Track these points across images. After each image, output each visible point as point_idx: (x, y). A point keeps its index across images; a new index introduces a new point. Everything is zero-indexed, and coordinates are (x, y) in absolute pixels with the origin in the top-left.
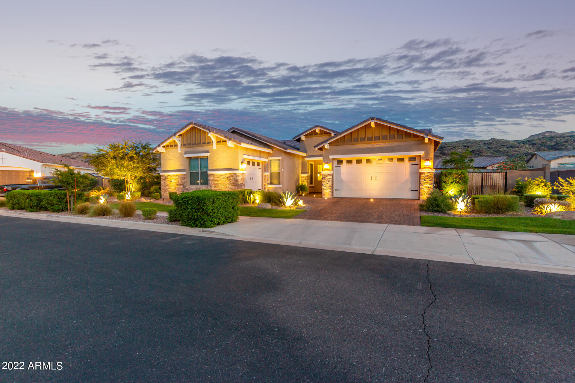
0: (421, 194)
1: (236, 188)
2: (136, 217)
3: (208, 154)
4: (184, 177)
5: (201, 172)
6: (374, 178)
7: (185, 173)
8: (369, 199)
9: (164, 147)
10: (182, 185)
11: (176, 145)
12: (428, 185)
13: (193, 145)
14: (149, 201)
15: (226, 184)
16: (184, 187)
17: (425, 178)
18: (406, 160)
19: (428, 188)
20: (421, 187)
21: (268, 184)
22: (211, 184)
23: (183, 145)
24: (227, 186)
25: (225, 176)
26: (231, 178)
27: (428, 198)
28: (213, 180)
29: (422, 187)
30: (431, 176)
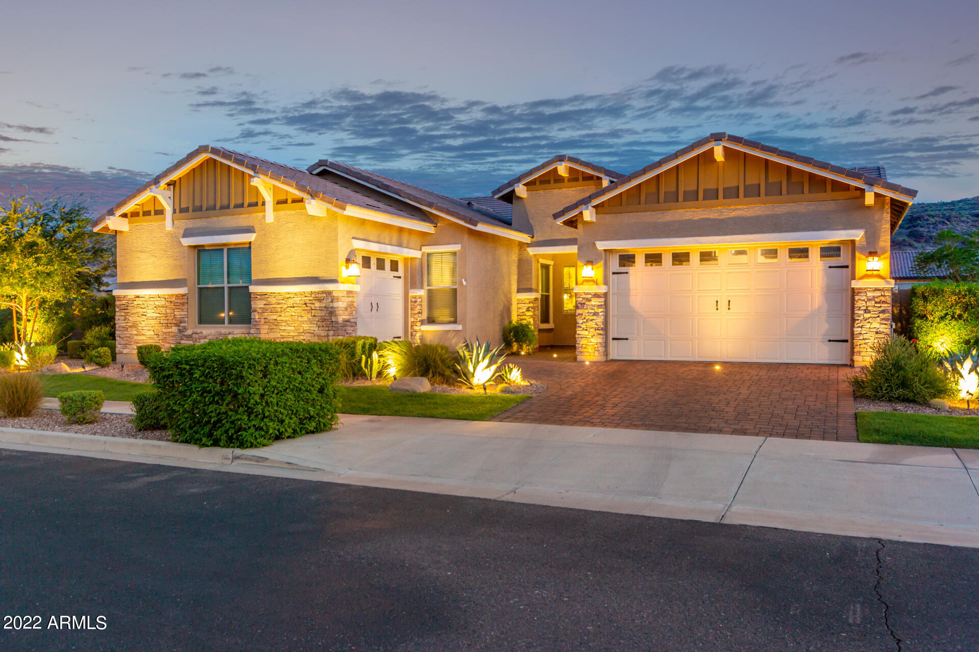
0: (856, 350)
1: (331, 333)
2: (42, 416)
3: (252, 237)
4: (180, 302)
5: (230, 288)
6: (723, 305)
7: (183, 291)
8: (711, 364)
9: (125, 216)
10: (177, 325)
11: (160, 212)
12: (877, 326)
13: (207, 209)
14: (80, 370)
15: (303, 322)
16: (180, 331)
17: (868, 304)
18: (815, 254)
19: (877, 333)
20: (857, 330)
21: (422, 322)
22: (257, 323)
23: (181, 211)
24: (306, 326)
25: (297, 300)
26: (317, 304)
27: (877, 361)
28: (264, 310)
29: (859, 329)
30: (883, 299)
